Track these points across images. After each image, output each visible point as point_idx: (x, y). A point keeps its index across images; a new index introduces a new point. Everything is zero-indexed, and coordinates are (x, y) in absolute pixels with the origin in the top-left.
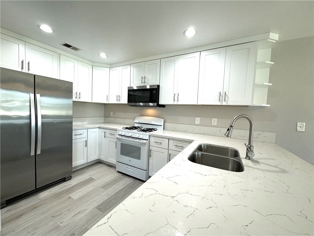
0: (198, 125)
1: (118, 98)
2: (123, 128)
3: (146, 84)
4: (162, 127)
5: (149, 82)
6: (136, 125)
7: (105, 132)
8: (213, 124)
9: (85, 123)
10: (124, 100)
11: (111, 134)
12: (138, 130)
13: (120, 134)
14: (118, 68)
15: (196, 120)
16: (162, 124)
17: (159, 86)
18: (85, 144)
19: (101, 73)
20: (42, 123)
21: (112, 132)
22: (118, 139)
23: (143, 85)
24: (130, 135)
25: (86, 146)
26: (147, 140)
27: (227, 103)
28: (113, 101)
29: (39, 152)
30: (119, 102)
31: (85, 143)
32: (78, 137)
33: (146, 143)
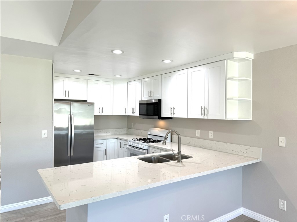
1: (133, 110)
2: (133, 139)
3: (152, 98)
5: (155, 96)
6: (149, 136)
7: (121, 143)
8: (210, 137)
9: (109, 134)
10: (137, 112)
11: (125, 144)
12: (143, 142)
13: (131, 145)
14: (133, 83)
15: (197, 133)
18: (104, 153)
20: (74, 134)
22: (128, 149)
23: (149, 99)
24: (135, 145)
25: (105, 154)
26: (147, 150)
27: (207, 116)
29: (72, 155)
30: (133, 115)
31: (104, 151)
32: (99, 146)
33: (145, 153)
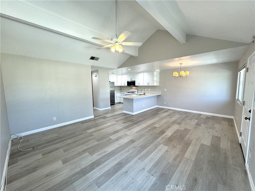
0: (149, 91)
1: (125, 84)
4: (137, 92)
5: (133, 80)
6: (130, 92)
10: (126, 85)
14: (124, 75)
16: (137, 91)
17: (135, 81)
19: (120, 77)
21: (123, 94)
23: (131, 80)
28: (123, 85)
30: (125, 85)
